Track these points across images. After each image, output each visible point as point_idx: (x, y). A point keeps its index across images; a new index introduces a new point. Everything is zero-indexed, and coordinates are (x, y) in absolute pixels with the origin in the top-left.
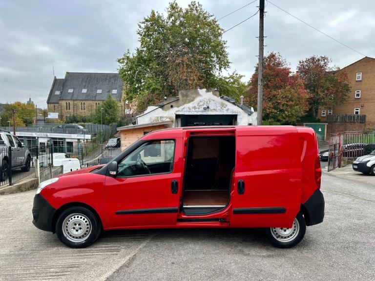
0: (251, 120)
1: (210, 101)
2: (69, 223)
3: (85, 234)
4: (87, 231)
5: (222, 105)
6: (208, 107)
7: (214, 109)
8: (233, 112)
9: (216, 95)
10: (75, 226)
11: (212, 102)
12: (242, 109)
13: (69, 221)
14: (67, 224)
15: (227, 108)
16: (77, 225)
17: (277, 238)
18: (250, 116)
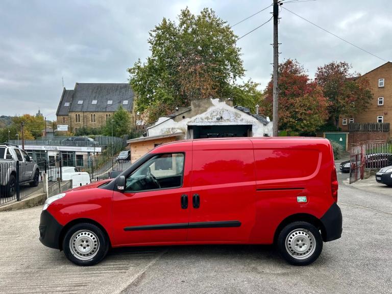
0: (266, 130)
1: (223, 111)
2: (76, 240)
3: (93, 251)
4: (95, 248)
5: (236, 115)
6: (221, 118)
7: (228, 120)
8: (247, 122)
9: (229, 105)
10: (82, 243)
11: (225, 112)
12: (257, 119)
13: (76, 238)
14: (75, 241)
15: (241, 118)
16: (85, 242)
17: (293, 254)
18: (266, 127)
